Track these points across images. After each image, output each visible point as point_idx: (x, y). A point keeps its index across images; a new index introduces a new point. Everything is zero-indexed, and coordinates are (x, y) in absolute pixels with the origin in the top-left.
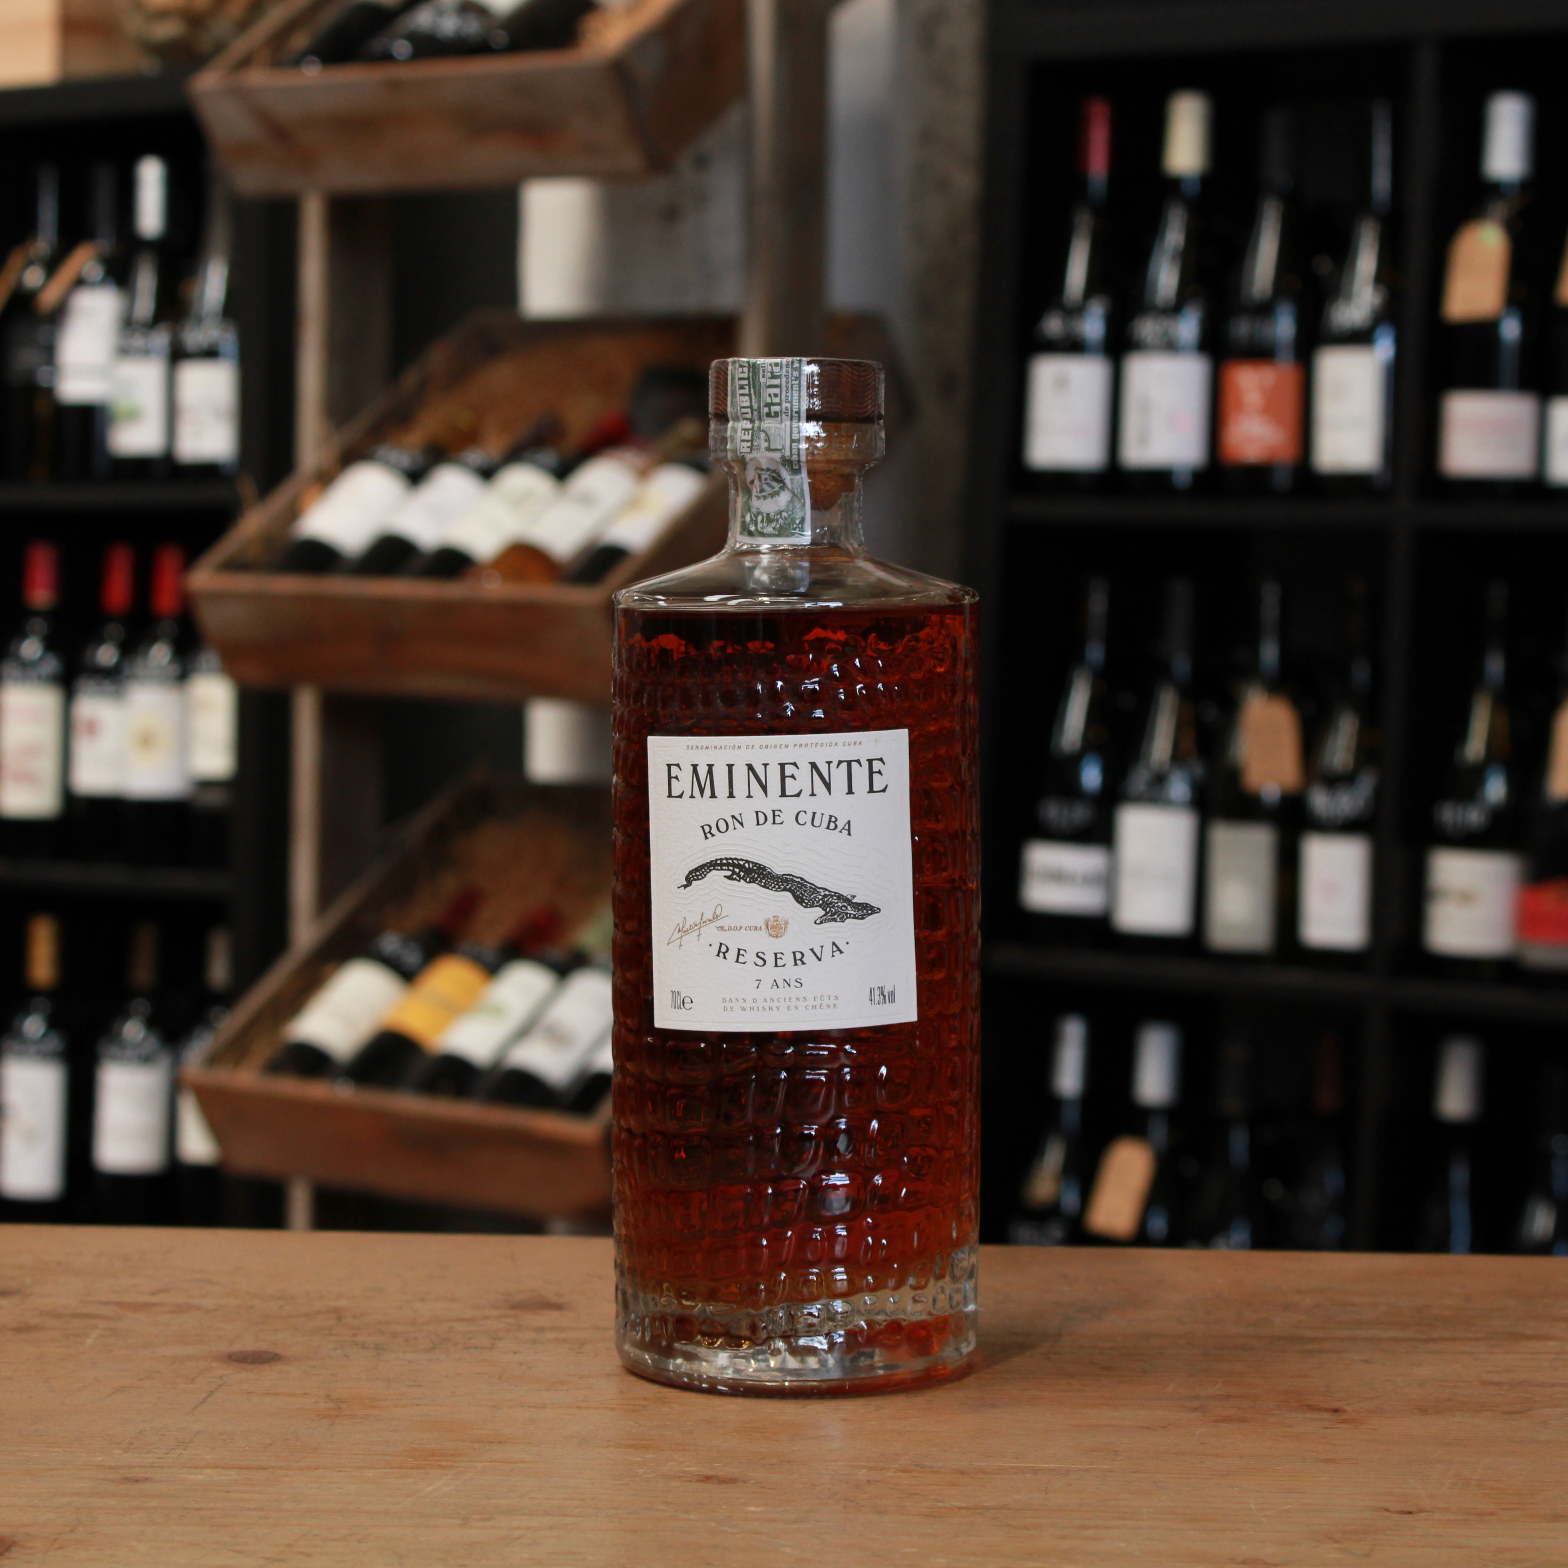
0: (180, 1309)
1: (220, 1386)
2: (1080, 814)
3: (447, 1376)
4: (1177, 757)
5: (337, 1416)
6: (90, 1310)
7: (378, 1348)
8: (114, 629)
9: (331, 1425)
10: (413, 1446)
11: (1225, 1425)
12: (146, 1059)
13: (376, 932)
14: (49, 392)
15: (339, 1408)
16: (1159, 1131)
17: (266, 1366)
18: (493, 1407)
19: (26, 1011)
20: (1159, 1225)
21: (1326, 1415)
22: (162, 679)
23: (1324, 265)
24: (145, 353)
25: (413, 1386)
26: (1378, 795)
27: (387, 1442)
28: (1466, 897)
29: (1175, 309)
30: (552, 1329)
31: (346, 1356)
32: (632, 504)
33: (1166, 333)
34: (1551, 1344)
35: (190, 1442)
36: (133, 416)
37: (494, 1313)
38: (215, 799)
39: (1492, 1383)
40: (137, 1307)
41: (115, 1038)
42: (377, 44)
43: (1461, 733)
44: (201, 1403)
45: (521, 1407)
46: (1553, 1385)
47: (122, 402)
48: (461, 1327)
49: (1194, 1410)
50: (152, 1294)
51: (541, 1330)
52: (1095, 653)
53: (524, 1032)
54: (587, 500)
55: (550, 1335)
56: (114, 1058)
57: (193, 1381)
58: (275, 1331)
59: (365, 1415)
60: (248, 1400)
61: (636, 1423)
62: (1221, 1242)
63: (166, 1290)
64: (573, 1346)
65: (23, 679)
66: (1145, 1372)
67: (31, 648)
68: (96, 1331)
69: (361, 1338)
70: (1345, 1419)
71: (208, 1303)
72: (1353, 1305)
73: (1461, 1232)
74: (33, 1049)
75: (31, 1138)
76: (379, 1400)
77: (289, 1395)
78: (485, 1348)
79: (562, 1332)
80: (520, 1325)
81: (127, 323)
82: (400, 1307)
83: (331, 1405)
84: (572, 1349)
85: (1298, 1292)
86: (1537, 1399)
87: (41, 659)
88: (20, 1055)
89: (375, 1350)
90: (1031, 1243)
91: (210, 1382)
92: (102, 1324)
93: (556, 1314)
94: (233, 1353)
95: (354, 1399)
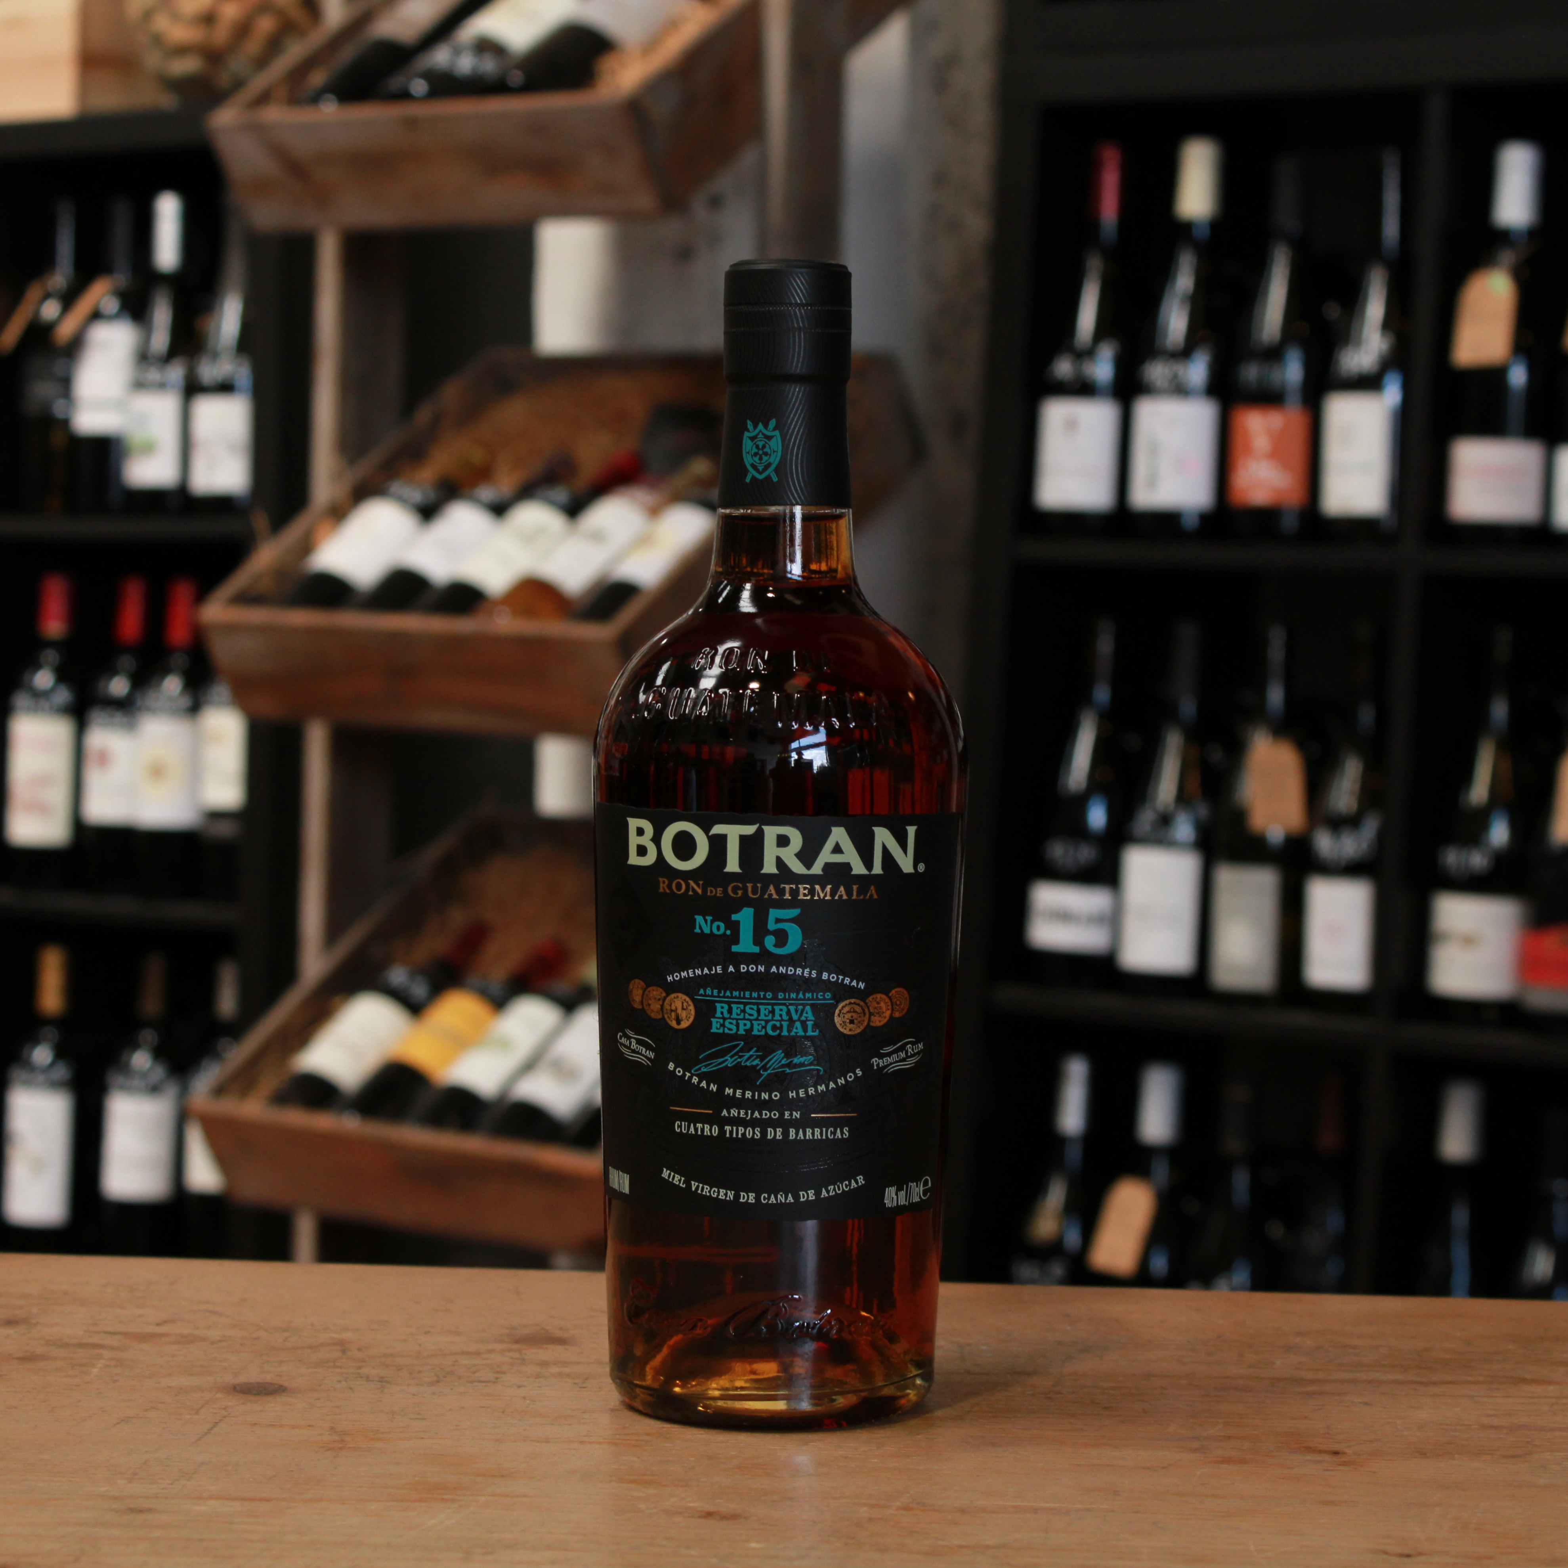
0: (186, 1340)
1: (225, 1417)
2: (1086, 854)
3: (450, 1410)
4: (1183, 798)
5: (341, 1448)
6: (95, 1340)
7: (382, 1380)
8: (127, 661)
9: (335, 1457)
10: (416, 1479)
11: (1225, 1466)
12: (154, 1089)
13: (383, 965)
14: (65, 424)
15: (343, 1441)
16: (1161, 1170)
17: (270, 1398)
18: (497, 1440)
19: (35, 1041)
20: (1160, 1264)
21: (1327, 1458)
22: (175, 712)
23: (1333, 311)
24: (162, 386)
25: (417, 1419)
26: (1382, 837)
27: (391, 1475)
28: (1469, 941)
29: (1185, 353)
30: (555, 1363)
31: (351, 1388)
32: (643, 541)
33: (1175, 377)
34: (1551, 1388)
35: (194, 1473)
36: (149, 448)
37: (498, 1347)
38: (226, 830)
39: (1492, 1427)
40: (143, 1338)
41: (125, 1069)
42: (395, 82)
43: (1466, 776)
44: (206, 1434)
45: (525, 1441)
46: (1552, 1430)
47: (135, 435)
48: (464, 1361)
49: (1195, 1450)
50: (158, 1324)
51: (544, 1364)
52: (1102, 694)
53: (529, 1066)
54: (598, 537)
55: (555, 1370)
56: (122, 1088)
57: (197, 1412)
58: (281, 1362)
59: (369, 1447)
60: (252, 1431)
61: (639, 1458)
62: (1222, 1283)
63: (172, 1321)
64: (576, 1381)
65: (35, 710)
66: (1146, 1413)
67: (43, 679)
68: (102, 1361)
69: (365, 1371)
70: (1345, 1462)
71: (214, 1334)
72: (1354, 1347)
73: (1461, 1276)
74: (41, 1078)
75: (38, 1166)
76: (383, 1433)
77: (294, 1427)
78: (489, 1382)
79: (566, 1367)
80: (524, 1360)
81: (143, 357)
82: (405, 1341)
83: (336, 1437)
84: (575, 1383)
85: (1300, 1334)
86: (1537, 1443)
87: (53, 690)
88: (29, 1083)
89: (380, 1383)
90: (1033, 1282)
91: (215, 1413)
92: (107, 1354)
93: (560, 1348)
94: (238, 1385)
95: (357, 1432)
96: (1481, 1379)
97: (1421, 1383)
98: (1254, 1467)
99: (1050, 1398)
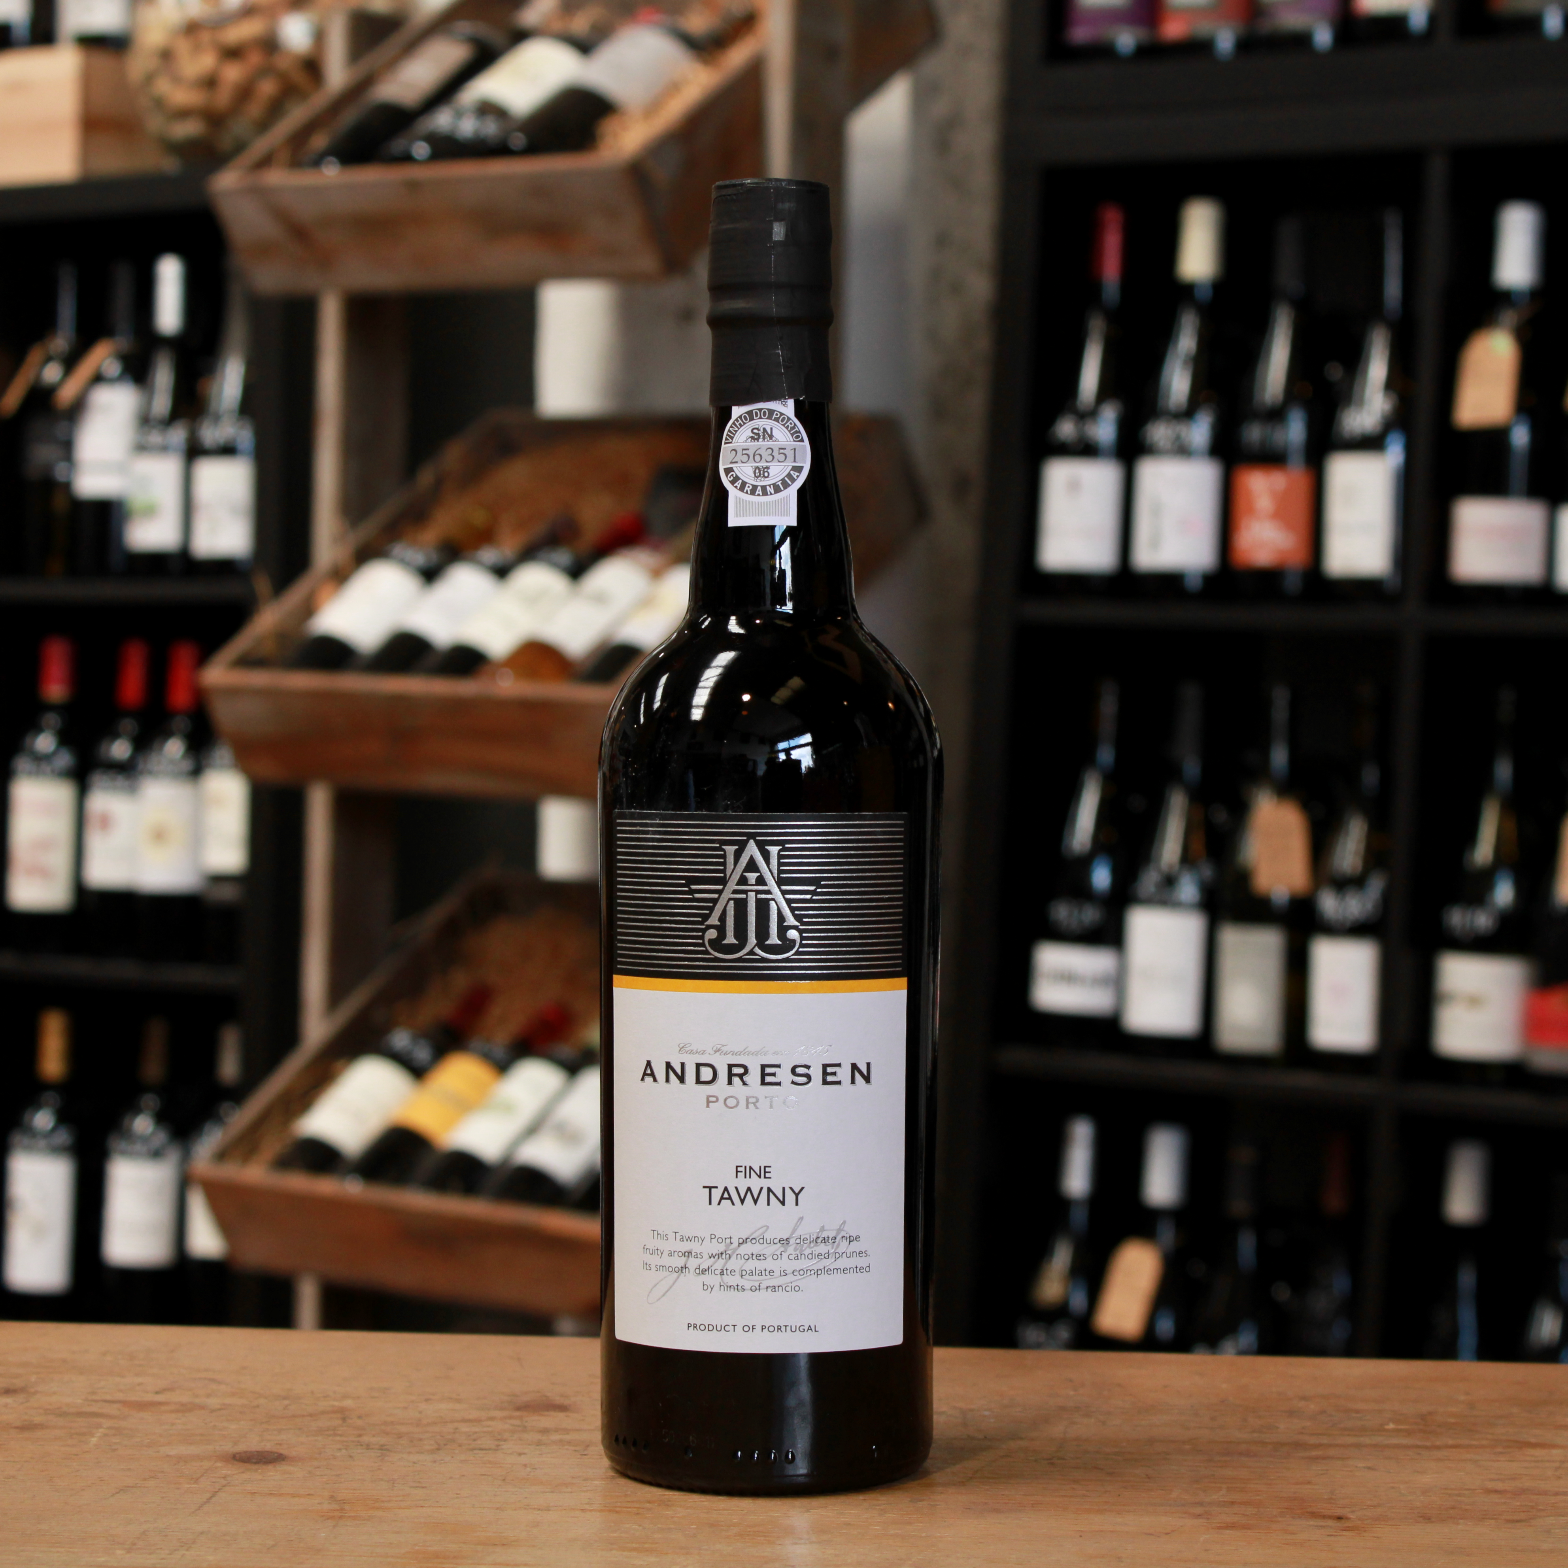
0: (185, 1409)
1: (224, 1486)
2: (1090, 915)
3: (451, 1478)
4: (1187, 859)
5: (341, 1517)
6: (95, 1408)
7: (382, 1448)
8: (128, 725)
9: (334, 1526)
10: (417, 1548)
11: (1228, 1531)
12: (156, 1154)
13: (386, 1029)
14: (67, 487)
15: (342, 1509)
16: (1167, 1233)
17: (270, 1467)
18: (497, 1509)
19: (37, 1106)
20: (1166, 1326)
21: (1330, 1523)
22: (177, 775)
23: (1335, 372)
24: (164, 449)
25: (417, 1487)
26: (1386, 899)
27: (391, 1544)
28: (1474, 1001)
29: (1188, 414)
30: (556, 1430)
31: (351, 1457)
32: (646, 603)
33: (1178, 438)
34: (1555, 1452)
35: (194, 1543)
36: (150, 511)
37: (498, 1414)
38: (227, 894)
39: (1496, 1491)
40: (142, 1406)
41: (127, 1135)
42: (397, 145)
43: (1470, 837)
44: (205, 1503)
45: (525, 1509)
46: (1557, 1494)
47: (137, 497)
48: (464, 1428)
49: (1199, 1516)
50: (157, 1393)
51: (545, 1431)
52: (1106, 755)
53: (532, 1130)
54: (600, 599)
55: (556, 1437)
56: (124, 1153)
57: (196, 1481)
58: (280, 1431)
59: (369, 1516)
60: (252, 1500)
61: (640, 1526)
62: (1229, 1345)
63: (171, 1389)
64: (577, 1448)
65: (37, 773)
66: (1149, 1478)
67: (45, 742)
68: (101, 1430)
69: (366, 1439)
70: (1349, 1527)
71: (213, 1402)
72: (1357, 1411)
73: (1468, 1337)
74: (42, 1143)
75: (39, 1232)
76: (383, 1501)
77: (293, 1496)
78: (489, 1449)
79: (568, 1434)
80: (525, 1427)
81: (145, 420)
82: (406, 1408)
83: (336, 1507)
84: (575, 1451)
85: (1304, 1398)
86: (1540, 1508)
87: (55, 753)
88: (30, 1149)
89: (380, 1451)
90: (1038, 1346)
91: (214, 1482)
92: (106, 1423)
93: (561, 1415)
94: (237, 1453)
95: (357, 1500)
96: (1484, 1442)
97: (1427, 1448)
98: (1258, 1533)
99: (1053, 1464)
